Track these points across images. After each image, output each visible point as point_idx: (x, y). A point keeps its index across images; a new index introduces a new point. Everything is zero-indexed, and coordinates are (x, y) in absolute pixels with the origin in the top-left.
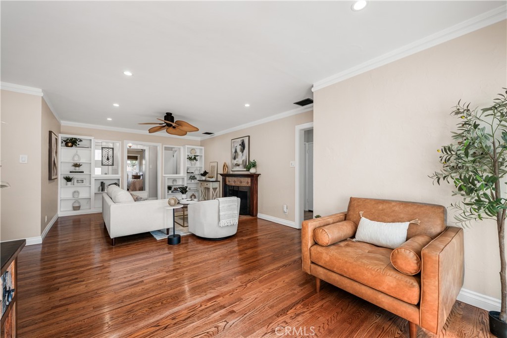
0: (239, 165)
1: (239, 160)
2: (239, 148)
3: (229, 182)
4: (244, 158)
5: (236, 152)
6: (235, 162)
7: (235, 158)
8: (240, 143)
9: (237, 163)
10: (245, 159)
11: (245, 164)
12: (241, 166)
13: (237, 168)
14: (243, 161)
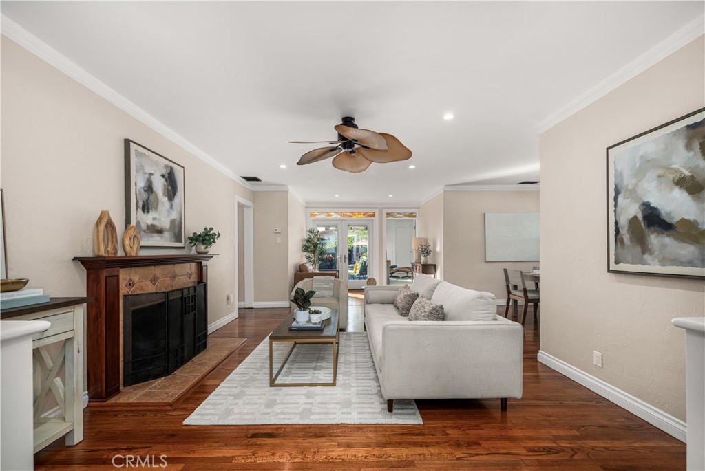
0: (160, 232)
1: (162, 216)
2: (159, 185)
3: (131, 284)
4: (174, 215)
5: (149, 188)
6: (148, 219)
7: (146, 208)
8: (164, 171)
9: (155, 223)
10: (178, 219)
11: (177, 231)
12: (166, 234)
13: (155, 240)
14: (173, 222)
